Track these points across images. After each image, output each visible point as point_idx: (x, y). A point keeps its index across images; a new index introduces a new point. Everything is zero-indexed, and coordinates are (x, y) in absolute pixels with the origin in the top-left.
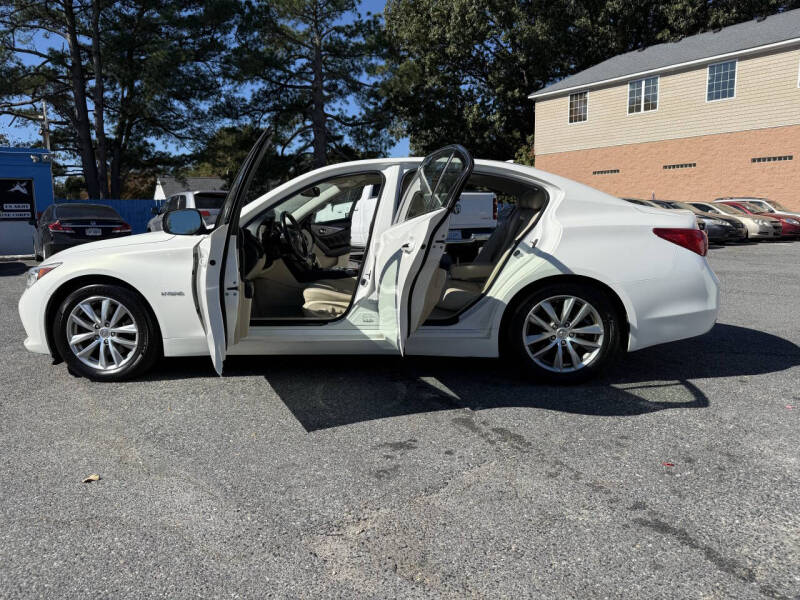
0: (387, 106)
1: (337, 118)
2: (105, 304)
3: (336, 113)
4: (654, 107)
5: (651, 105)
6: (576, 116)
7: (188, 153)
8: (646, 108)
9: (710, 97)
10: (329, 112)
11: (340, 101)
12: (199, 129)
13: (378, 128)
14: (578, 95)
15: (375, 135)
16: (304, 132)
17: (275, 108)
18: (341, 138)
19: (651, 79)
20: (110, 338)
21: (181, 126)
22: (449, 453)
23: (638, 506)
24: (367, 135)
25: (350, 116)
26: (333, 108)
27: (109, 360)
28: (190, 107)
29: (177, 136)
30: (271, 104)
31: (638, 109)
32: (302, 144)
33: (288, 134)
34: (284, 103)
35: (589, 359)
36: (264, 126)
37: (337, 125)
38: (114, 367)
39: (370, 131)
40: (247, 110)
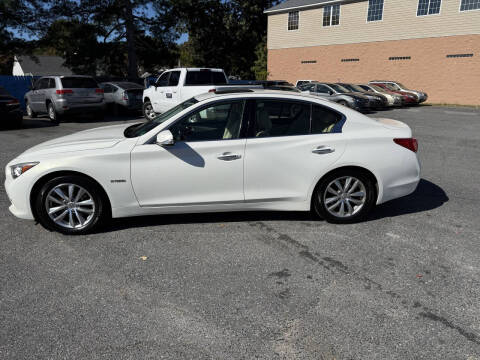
0: (174, 12)
1: (141, 19)
2: (71, 188)
3: (140, 15)
4: (338, 23)
5: (336, 22)
6: (293, 26)
7: (37, 39)
8: (333, 24)
9: (369, 20)
10: (135, 14)
11: (142, 7)
12: (45, 23)
13: (168, 27)
14: (294, 13)
15: (167, 30)
16: (118, 27)
17: (98, 10)
18: (143, 31)
19: (336, 5)
20: (75, 209)
21: (31, 20)
22: (309, 277)
23: (417, 305)
24: (161, 31)
25: (149, 18)
26: (138, 12)
27: (76, 221)
28: (37, 7)
29: (29, 27)
30: (94, 8)
31: (328, 24)
32: (117, 36)
33: (108, 29)
34: (103, 6)
35: (357, 209)
36: (91, 22)
37: (141, 23)
38: (79, 226)
39: (163, 28)
40: (78, 10)
